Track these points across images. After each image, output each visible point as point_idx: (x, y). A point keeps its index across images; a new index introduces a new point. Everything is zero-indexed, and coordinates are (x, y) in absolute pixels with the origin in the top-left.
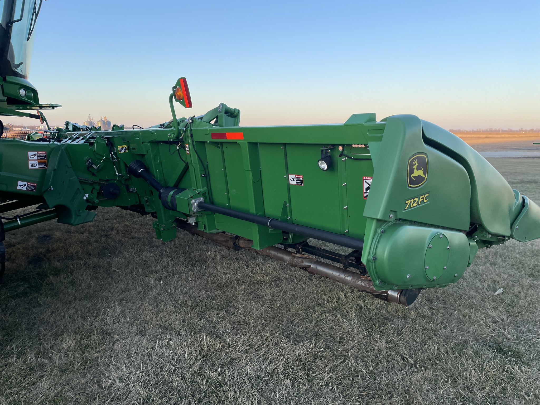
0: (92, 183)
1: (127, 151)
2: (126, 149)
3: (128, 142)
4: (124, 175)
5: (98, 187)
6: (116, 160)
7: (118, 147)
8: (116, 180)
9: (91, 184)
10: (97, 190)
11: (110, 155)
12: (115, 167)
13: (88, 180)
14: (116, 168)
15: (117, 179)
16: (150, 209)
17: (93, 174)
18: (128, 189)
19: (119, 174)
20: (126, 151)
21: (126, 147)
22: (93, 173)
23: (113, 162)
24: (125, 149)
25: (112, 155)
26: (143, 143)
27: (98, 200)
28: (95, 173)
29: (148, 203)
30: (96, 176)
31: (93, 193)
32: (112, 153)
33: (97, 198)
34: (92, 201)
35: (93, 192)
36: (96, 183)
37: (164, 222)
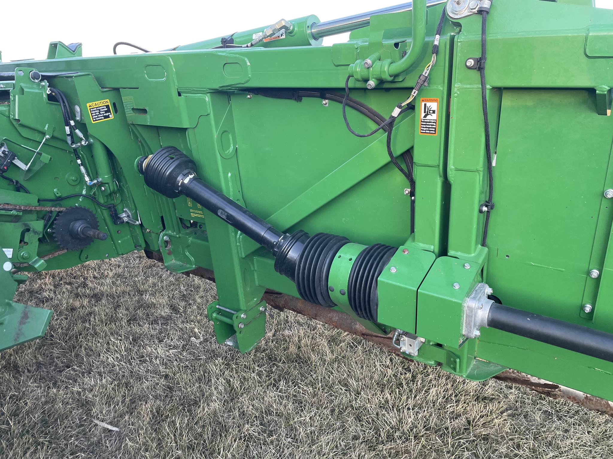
0: (21, 214)
1: (112, 116)
2: (108, 111)
3: (117, 90)
4: (107, 183)
5: (38, 225)
6: (83, 143)
7: (88, 105)
8: (81, 195)
9: (16, 219)
10: (35, 232)
11: (67, 128)
12: (79, 162)
13: (6, 207)
14: (82, 164)
15: (84, 192)
16: (174, 261)
17: (19, 188)
18: (116, 218)
19: (91, 180)
20: (108, 117)
21: (107, 107)
22: (17, 182)
23: (75, 150)
24: (106, 112)
25: (72, 129)
26: (179, 95)
27: (43, 261)
28: (22, 182)
29: (169, 247)
30: (27, 191)
31: (26, 243)
32: (72, 123)
33: (41, 255)
34: (26, 265)
35: (26, 240)
36: (30, 212)
37: (243, 306)
